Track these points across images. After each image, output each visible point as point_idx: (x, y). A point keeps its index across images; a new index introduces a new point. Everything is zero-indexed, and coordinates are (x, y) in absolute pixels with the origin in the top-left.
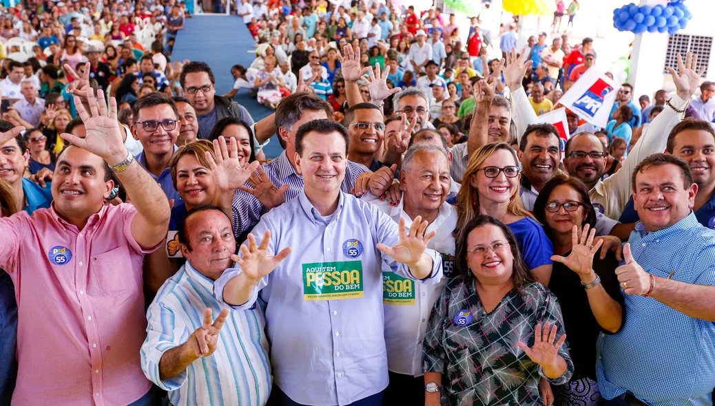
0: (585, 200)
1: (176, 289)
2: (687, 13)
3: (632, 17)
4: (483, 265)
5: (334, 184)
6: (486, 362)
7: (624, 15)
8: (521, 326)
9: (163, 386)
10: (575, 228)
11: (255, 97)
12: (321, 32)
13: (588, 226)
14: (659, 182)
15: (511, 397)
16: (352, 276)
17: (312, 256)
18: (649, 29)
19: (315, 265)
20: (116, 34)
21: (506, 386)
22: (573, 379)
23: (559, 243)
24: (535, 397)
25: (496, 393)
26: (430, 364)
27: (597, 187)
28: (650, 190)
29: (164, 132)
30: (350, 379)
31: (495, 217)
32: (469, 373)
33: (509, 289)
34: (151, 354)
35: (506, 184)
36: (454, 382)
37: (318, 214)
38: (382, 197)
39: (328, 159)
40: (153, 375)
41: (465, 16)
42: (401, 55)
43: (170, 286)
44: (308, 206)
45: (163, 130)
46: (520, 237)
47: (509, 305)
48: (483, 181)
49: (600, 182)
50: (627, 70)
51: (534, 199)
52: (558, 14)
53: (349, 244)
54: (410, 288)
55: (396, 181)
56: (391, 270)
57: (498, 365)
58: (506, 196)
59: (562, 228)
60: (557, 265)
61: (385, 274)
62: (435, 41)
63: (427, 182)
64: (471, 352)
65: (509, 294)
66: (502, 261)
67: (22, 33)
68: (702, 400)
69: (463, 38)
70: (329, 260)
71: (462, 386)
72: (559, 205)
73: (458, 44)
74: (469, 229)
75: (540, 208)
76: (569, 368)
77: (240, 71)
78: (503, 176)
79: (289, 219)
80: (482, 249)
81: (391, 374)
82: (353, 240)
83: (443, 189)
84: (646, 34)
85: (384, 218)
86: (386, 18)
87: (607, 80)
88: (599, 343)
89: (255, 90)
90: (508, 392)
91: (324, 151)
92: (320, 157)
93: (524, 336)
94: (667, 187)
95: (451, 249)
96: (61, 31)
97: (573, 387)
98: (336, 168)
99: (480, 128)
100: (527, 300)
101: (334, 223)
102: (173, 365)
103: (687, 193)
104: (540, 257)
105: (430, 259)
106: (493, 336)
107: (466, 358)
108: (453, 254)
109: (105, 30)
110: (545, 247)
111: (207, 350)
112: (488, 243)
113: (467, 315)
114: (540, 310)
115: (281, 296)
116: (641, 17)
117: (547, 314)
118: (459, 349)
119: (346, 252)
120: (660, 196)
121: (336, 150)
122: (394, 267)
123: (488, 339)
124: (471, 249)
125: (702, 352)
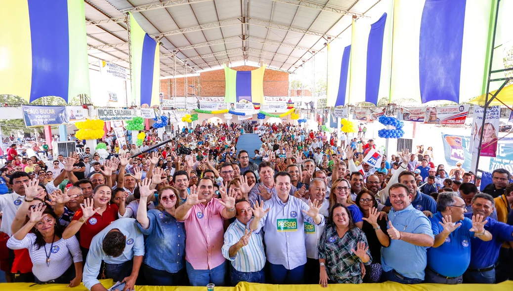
0: (373, 199)
1: (233, 228)
2: (403, 132)
3: (384, 133)
4: (338, 221)
5: (287, 193)
6: (340, 256)
7: (382, 133)
8: (352, 243)
9: (230, 259)
10: (370, 208)
11: (262, 160)
12: (283, 138)
13: (374, 207)
14: (398, 194)
15: (350, 269)
16: (293, 224)
17: (280, 217)
18: (391, 137)
19: (281, 220)
20: (220, 140)
21: (348, 265)
22: (372, 263)
23: (365, 214)
24: (359, 269)
25: (344, 267)
26: (321, 256)
27: (378, 193)
28: (395, 196)
29: (229, 175)
30: (293, 260)
31: (342, 204)
32: (334, 260)
33: (347, 230)
34: (226, 248)
35: (345, 193)
36: (329, 263)
37: (282, 202)
38: (303, 196)
39: (284, 184)
40: (226, 256)
41: (329, 133)
42: (308, 145)
43: (231, 227)
44: (279, 200)
45: (229, 174)
46: (351, 211)
47: (348, 235)
48: (337, 192)
49: (379, 192)
50: (384, 150)
51: (356, 197)
52: (360, 132)
53: (292, 213)
54: (313, 228)
55: (307, 191)
56: (306, 221)
57: (345, 257)
58: (345, 197)
59: (365, 208)
60: (365, 221)
61: (305, 223)
62: (319, 141)
63: (317, 191)
64: (335, 252)
65: (348, 232)
66: (345, 220)
67: (193, 141)
68: (421, 273)
69: (328, 140)
70: (286, 218)
71: (332, 264)
72: (364, 200)
73: (327, 142)
74: (334, 208)
75: (357, 201)
76: (371, 259)
77: (257, 151)
78: (343, 190)
79: (272, 204)
80: (338, 215)
81: (307, 258)
82: (294, 211)
83: (323, 194)
84: (390, 139)
85: (304, 204)
86: (304, 134)
87: (378, 153)
88: (381, 250)
89: (262, 157)
90: (348, 267)
91: (283, 182)
92: (281, 184)
93: (353, 247)
94: (401, 195)
95: (327, 214)
96: (204, 140)
97: (373, 266)
98: (287, 187)
99: (336, 173)
100: (354, 234)
101: (287, 206)
102: (233, 251)
103: (408, 197)
104: (358, 218)
105: (320, 217)
106: (343, 246)
107: (333, 254)
108: (328, 216)
109: (217, 139)
110: (360, 214)
111: (246, 243)
112: (340, 213)
113: (333, 239)
114: (359, 238)
115: (269, 229)
116: (388, 133)
117: (361, 239)
118: (331, 251)
119: (291, 215)
120: (399, 199)
121: (287, 181)
122: (308, 221)
123: (341, 248)
124: (334, 215)
125: (419, 255)
